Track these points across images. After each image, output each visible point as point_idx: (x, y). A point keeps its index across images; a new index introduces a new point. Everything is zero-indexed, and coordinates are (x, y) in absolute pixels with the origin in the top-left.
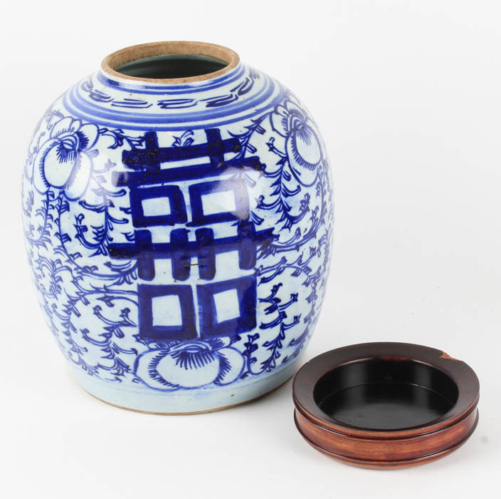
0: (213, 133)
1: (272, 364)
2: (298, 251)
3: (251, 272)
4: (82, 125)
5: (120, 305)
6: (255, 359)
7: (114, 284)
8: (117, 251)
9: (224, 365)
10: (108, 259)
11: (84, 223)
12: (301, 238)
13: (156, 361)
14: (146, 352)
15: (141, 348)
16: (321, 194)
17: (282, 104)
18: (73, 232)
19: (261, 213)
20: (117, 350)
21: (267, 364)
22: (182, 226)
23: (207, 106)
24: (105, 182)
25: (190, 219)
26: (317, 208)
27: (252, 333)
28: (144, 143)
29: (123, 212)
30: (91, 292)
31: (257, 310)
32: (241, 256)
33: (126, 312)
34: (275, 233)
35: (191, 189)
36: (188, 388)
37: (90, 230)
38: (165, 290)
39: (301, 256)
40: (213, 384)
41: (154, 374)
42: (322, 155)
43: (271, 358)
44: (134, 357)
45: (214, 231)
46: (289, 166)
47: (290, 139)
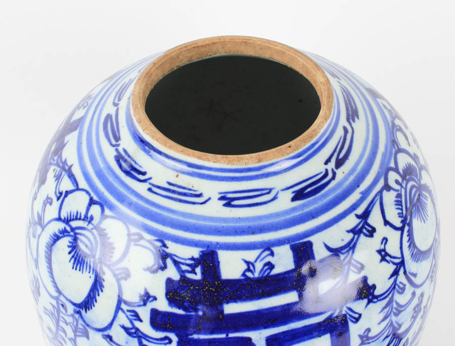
0: (302, 250)
17: (392, 164)
23: (293, 199)
24: (140, 321)
28: (198, 270)
35: (270, 340)
46: (405, 272)
47: (406, 229)
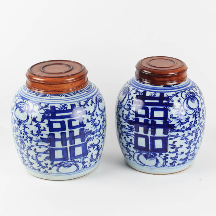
0: (162, 94)
1: (174, 164)
2: (183, 132)
3: (166, 136)
4: (130, 86)
5: (130, 138)
6: (167, 162)
7: (129, 131)
8: (130, 122)
9: (158, 161)
10: (128, 124)
11: (124, 113)
12: (185, 129)
13: (139, 156)
14: (136, 153)
15: (135, 151)
16: (195, 118)
17: (188, 90)
18: (121, 115)
19: (171, 119)
20: (129, 150)
21: (172, 164)
22: (147, 119)
23: (163, 86)
24: (130, 102)
25: (150, 117)
26: (192, 122)
27: (166, 153)
28: (142, 94)
29: (133, 112)
30: (124, 133)
31: (168, 147)
32: (164, 130)
33: (131, 140)
34: (175, 126)
35: (152, 109)
36: (147, 166)
37: (125, 115)
38: (141, 136)
39: (184, 134)
40: (155, 166)
41: (138, 159)
42: (198, 106)
43: (173, 163)
44: (133, 153)
45: (156, 122)
46: (184, 108)
47: (186, 100)
